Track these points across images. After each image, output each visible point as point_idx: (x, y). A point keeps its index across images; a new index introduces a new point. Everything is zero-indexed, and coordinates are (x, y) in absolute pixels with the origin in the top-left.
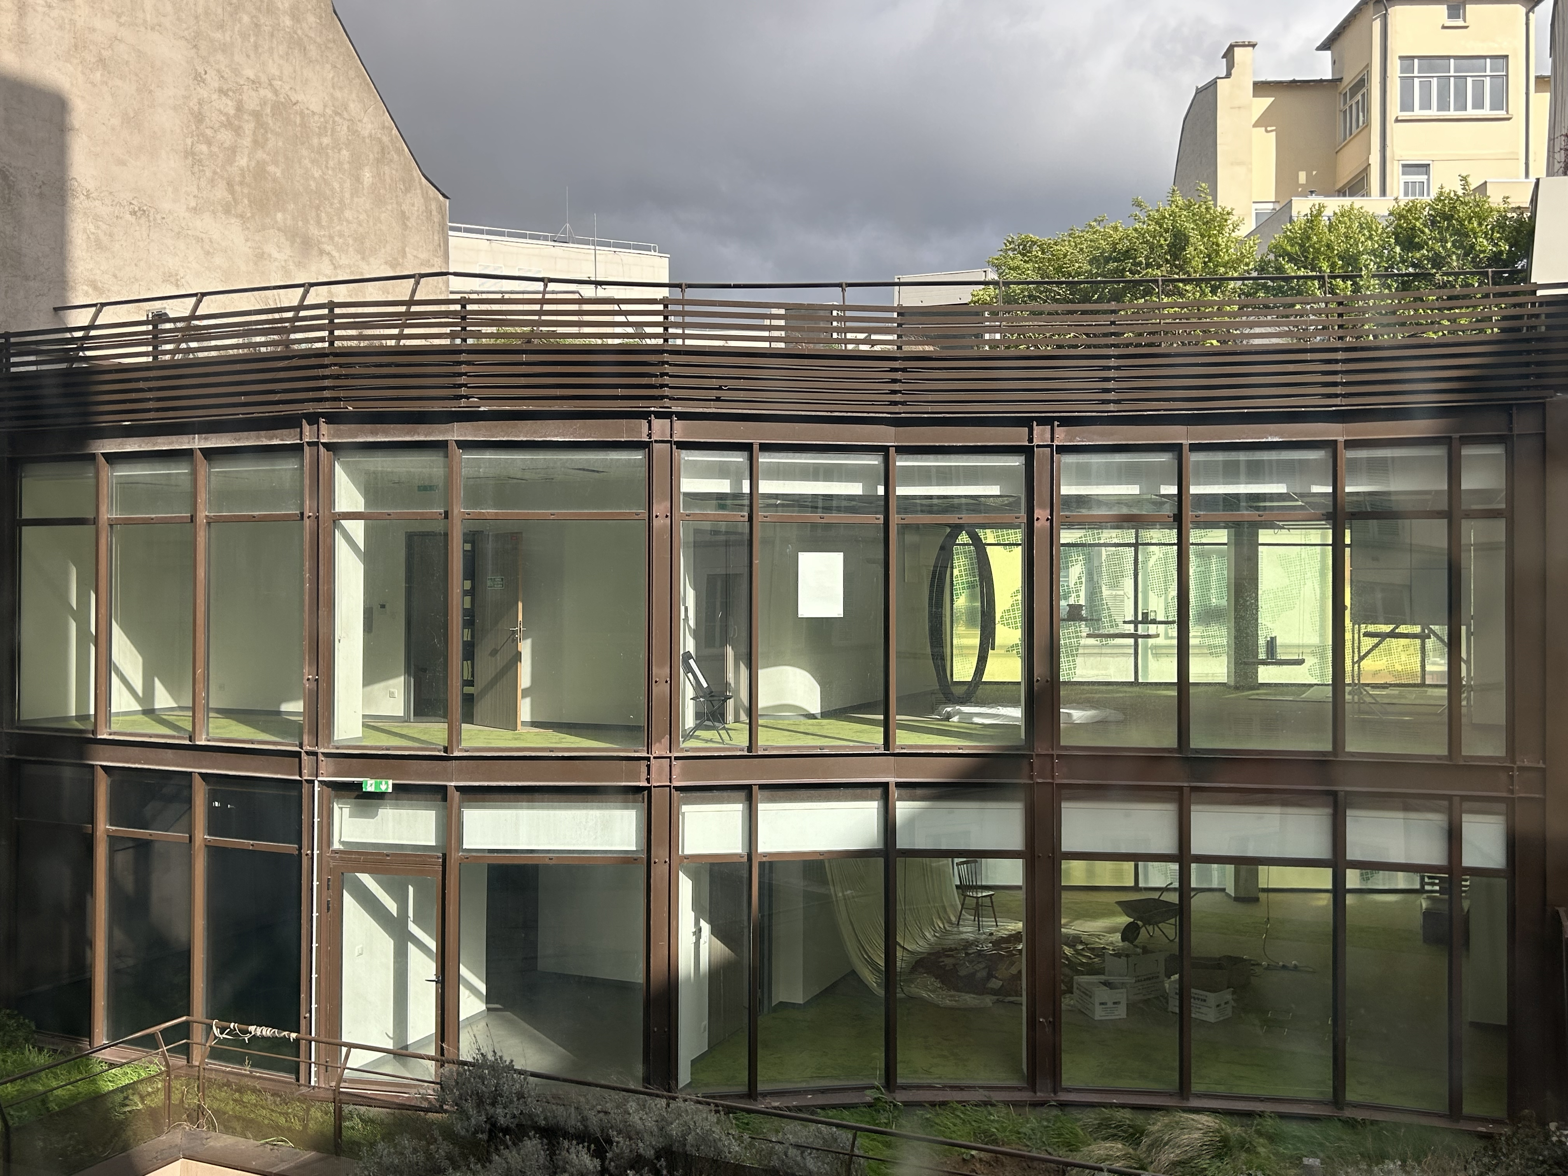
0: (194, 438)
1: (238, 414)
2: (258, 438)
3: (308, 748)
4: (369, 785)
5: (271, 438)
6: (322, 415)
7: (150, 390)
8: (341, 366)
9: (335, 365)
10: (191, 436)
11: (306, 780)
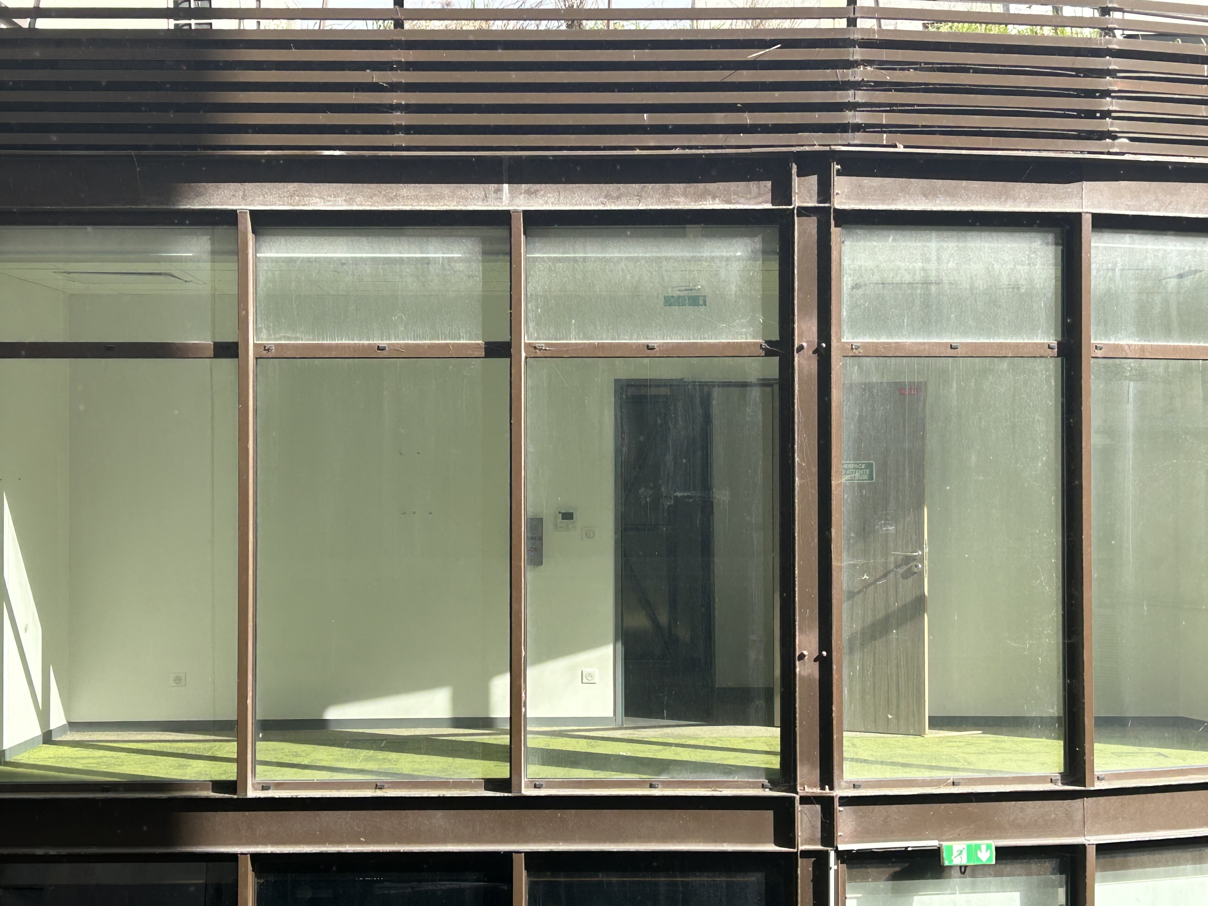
0: (500, 190)
1: (633, 148)
2: (666, 195)
3: (807, 789)
4: (955, 853)
5: (702, 196)
6: (840, 156)
7: (394, 87)
8: (882, 65)
9: (870, 63)
10: (492, 187)
11: (803, 852)
